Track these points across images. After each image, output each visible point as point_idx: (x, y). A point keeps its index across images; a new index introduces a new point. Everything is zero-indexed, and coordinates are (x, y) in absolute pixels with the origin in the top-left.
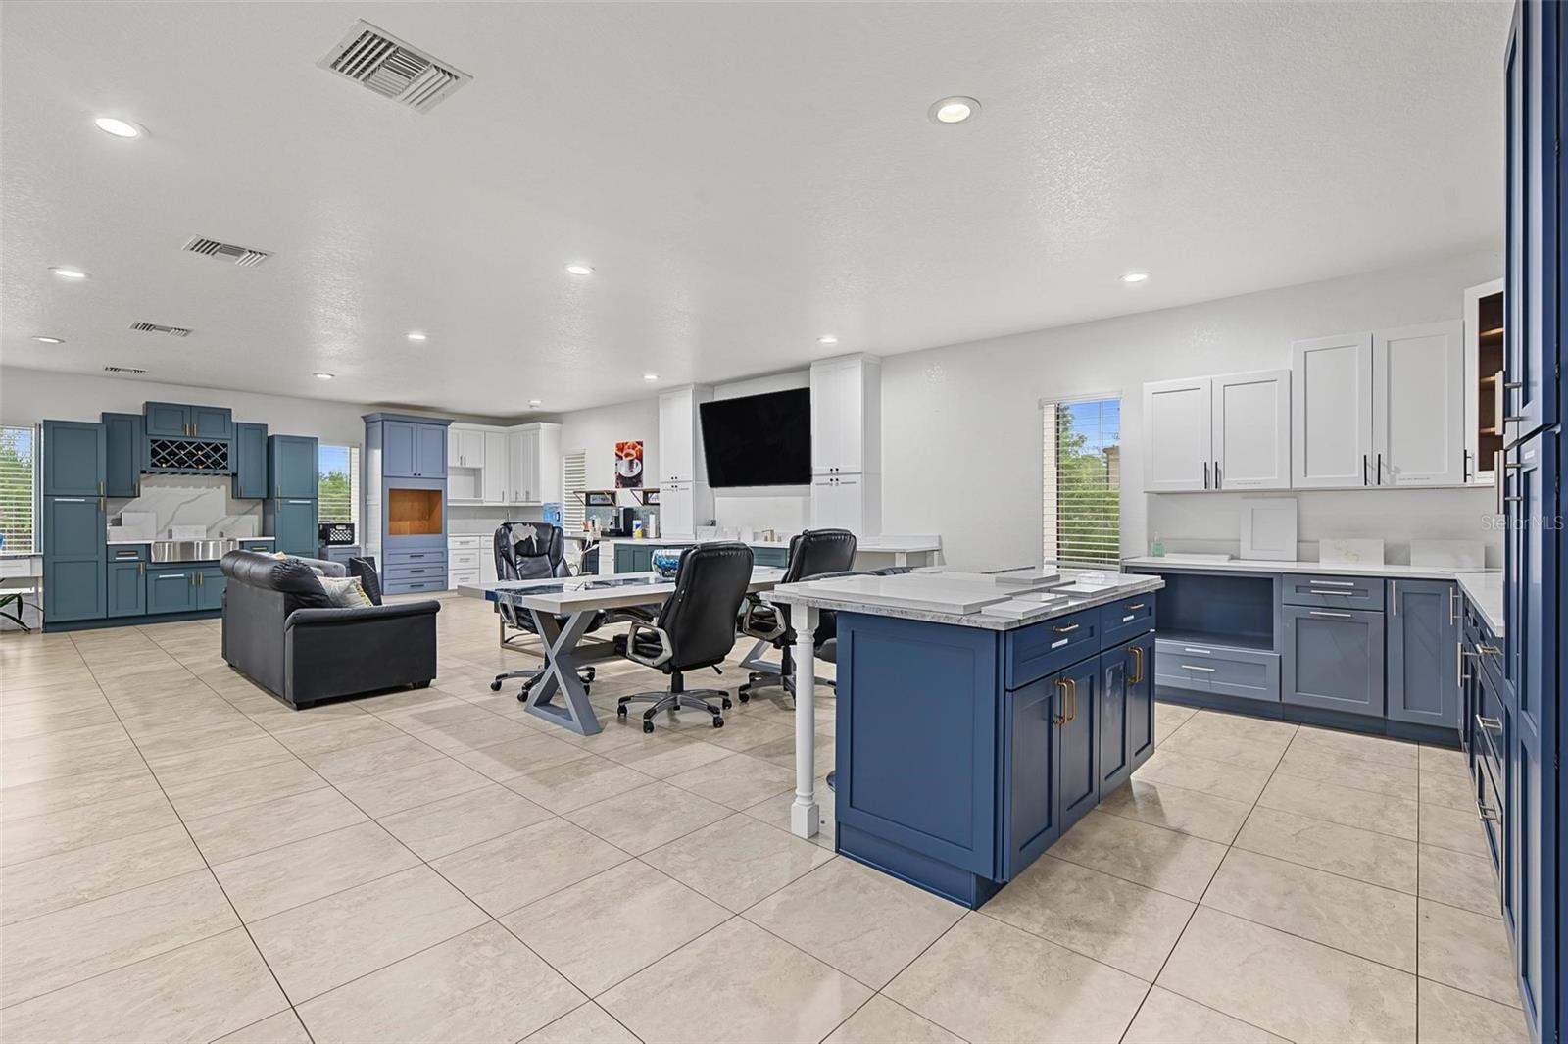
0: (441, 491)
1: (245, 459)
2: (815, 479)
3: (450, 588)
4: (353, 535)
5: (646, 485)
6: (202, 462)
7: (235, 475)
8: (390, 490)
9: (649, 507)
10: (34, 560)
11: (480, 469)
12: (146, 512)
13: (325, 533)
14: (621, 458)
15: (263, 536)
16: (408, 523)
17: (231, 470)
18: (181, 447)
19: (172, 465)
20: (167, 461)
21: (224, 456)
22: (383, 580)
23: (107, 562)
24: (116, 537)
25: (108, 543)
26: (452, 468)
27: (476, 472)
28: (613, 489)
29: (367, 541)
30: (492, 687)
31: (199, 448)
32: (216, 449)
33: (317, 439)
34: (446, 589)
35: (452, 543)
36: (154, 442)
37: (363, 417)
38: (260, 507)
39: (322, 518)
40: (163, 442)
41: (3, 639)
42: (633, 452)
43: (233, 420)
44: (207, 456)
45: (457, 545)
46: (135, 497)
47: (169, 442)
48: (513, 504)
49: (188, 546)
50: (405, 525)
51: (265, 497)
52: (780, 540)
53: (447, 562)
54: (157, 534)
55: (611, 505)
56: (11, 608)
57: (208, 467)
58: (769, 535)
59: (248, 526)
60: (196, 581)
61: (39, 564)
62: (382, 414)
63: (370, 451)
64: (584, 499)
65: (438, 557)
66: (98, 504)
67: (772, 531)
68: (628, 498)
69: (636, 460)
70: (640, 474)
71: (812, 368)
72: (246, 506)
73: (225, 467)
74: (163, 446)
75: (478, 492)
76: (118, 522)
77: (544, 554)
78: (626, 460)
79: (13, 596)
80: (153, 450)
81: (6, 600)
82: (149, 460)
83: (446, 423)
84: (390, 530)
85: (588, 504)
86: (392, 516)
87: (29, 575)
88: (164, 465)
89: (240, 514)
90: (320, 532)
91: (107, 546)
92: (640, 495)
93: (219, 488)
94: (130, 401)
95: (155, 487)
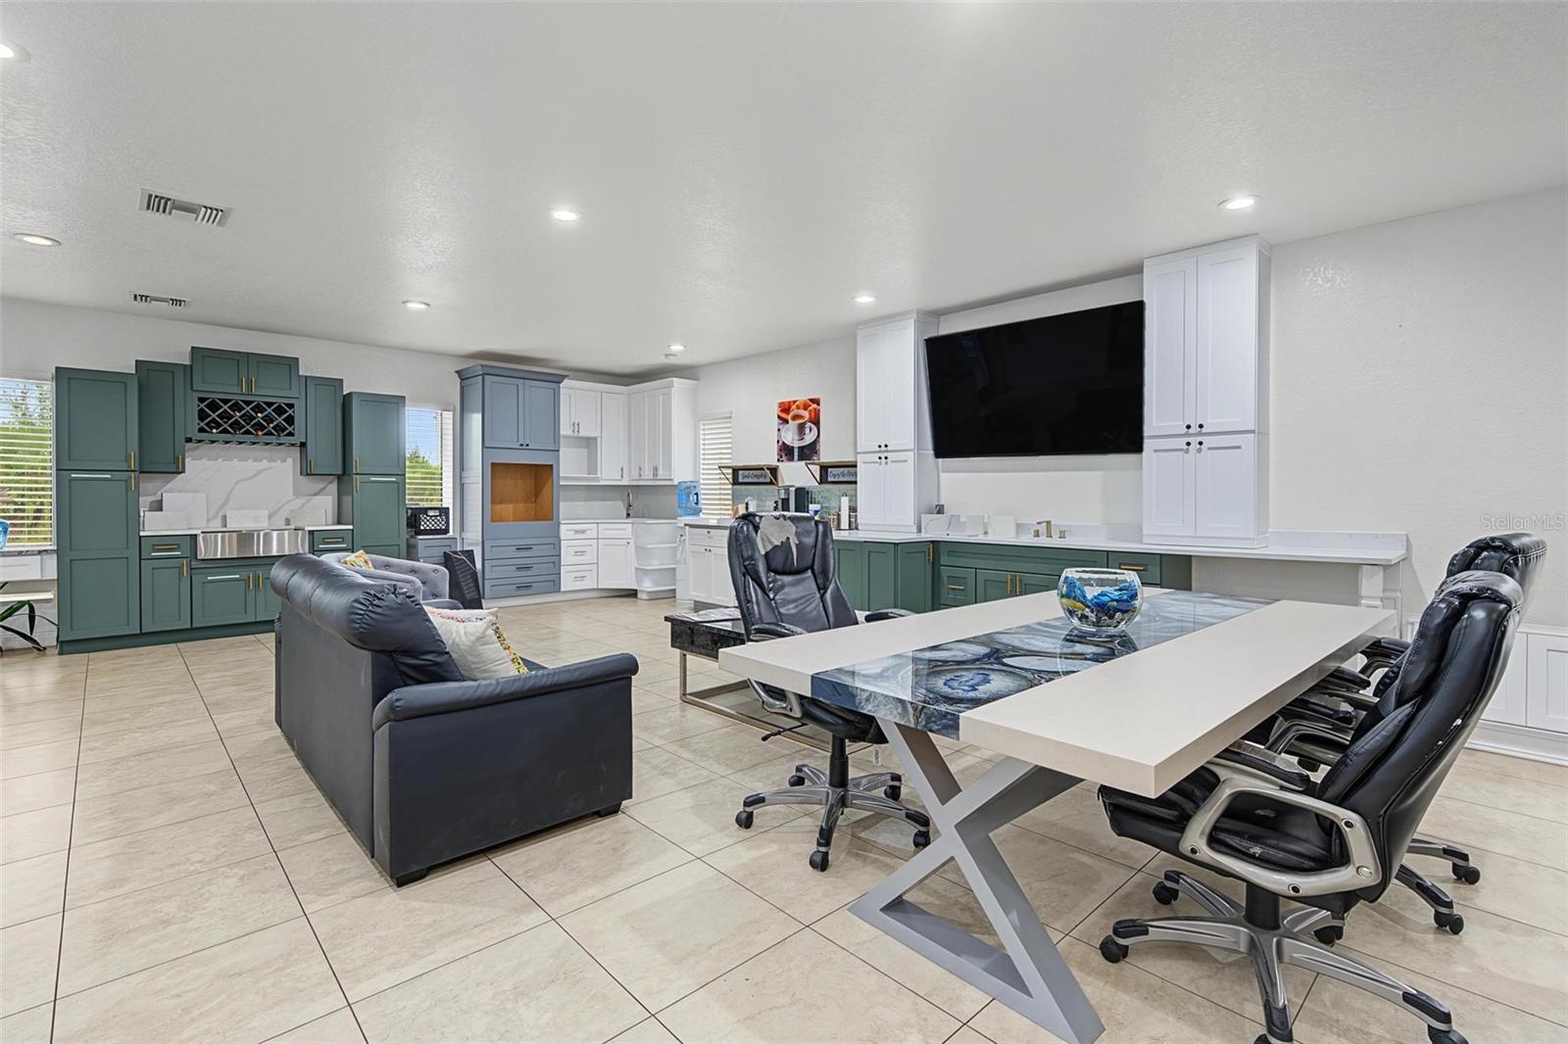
0: (552, 466)
1: (315, 422)
2: (1147, 444)
3: (562, 589)
4: (447, 522)
5: (826, 455)
6: (263, 428)
7: (303, 445)
8: (492, 464)
9: (828, 486)
10: (46, 557)
11: (595, 439)
12: (195, 492)
13: (414, 518)
14: (787, 422)
15: (339, 523)
16: (511, 506)
17: (298, 439)
18: (236, 407)
19: (225, 431)
20: (218, 425)
21: (290, 420)
22: (483, 579)
23: (140, 559)
24: (153, 525)
25: (142, 534)
26: (565, 437)
27: (590, 443)
28: (774, 462)
29: (462, 529)
30: (738, 820)
31: (258, 408)
32: (280, 411)
33: (404, 397)
34: (558, 591)
35: (565, 531)
36: (202, 400)
37: (457, 372)
38: (334, 487)
39: (412, 500)
40: (214, 401)
41: (3, 665)
42: (806, 414)
43: (300, 374)
44: (269, 419)
45: (571, 535)
46: (180, 473)
47: (221, 400)
48: (635, 483)
49: (245, 538)
50: (508, 508)
51: (340, 472)
52: (1062, 536)
53: (559, 556)
54: (208, 521)
55: (771, 483)
56: (20, 621)
57: (270, 434)
58: (1043, 528)
59: (320, 510)
60: (254, 586)
61: (52, 562)
62: (482, 366)
63: (466, 415)
64: (730, 477)
65: (548, 550)
66: (127, 481)
67: (1048, 523)
68: (797, 475)
69: (809, 424)
70: (815, 443)
71: (1145, 270)
72: (317, 485)
73: (291, 434)
74: (214, 406)
75: (592, 466)
76: (158, 506)
77: (806, 570)
78: (793, 425)
79: (22, 604)
80: (201, 411)
81: (12, 610)
82: (195, 423)
83: (558, 379)
84: (492, 517)
85: (735, 482)
86: (495, 497)
87: (39, 577)
88: (214, 431)
89: (310, 495)
90: (408, 519)
91: (140, 537)
92: (816, 469)
93: (284, 461)
94: (172, 346)
95: (204, 460)
